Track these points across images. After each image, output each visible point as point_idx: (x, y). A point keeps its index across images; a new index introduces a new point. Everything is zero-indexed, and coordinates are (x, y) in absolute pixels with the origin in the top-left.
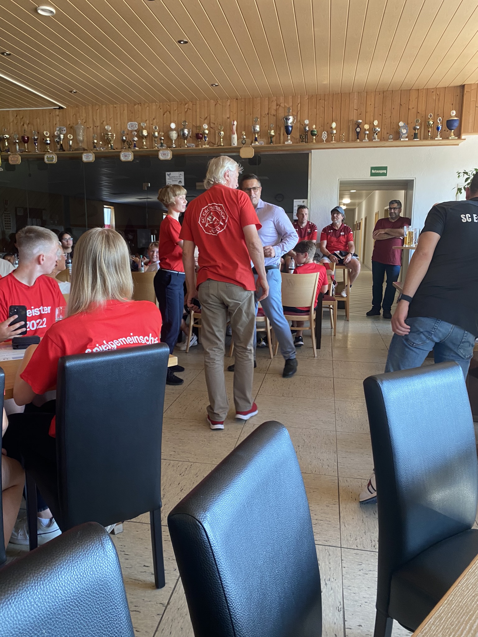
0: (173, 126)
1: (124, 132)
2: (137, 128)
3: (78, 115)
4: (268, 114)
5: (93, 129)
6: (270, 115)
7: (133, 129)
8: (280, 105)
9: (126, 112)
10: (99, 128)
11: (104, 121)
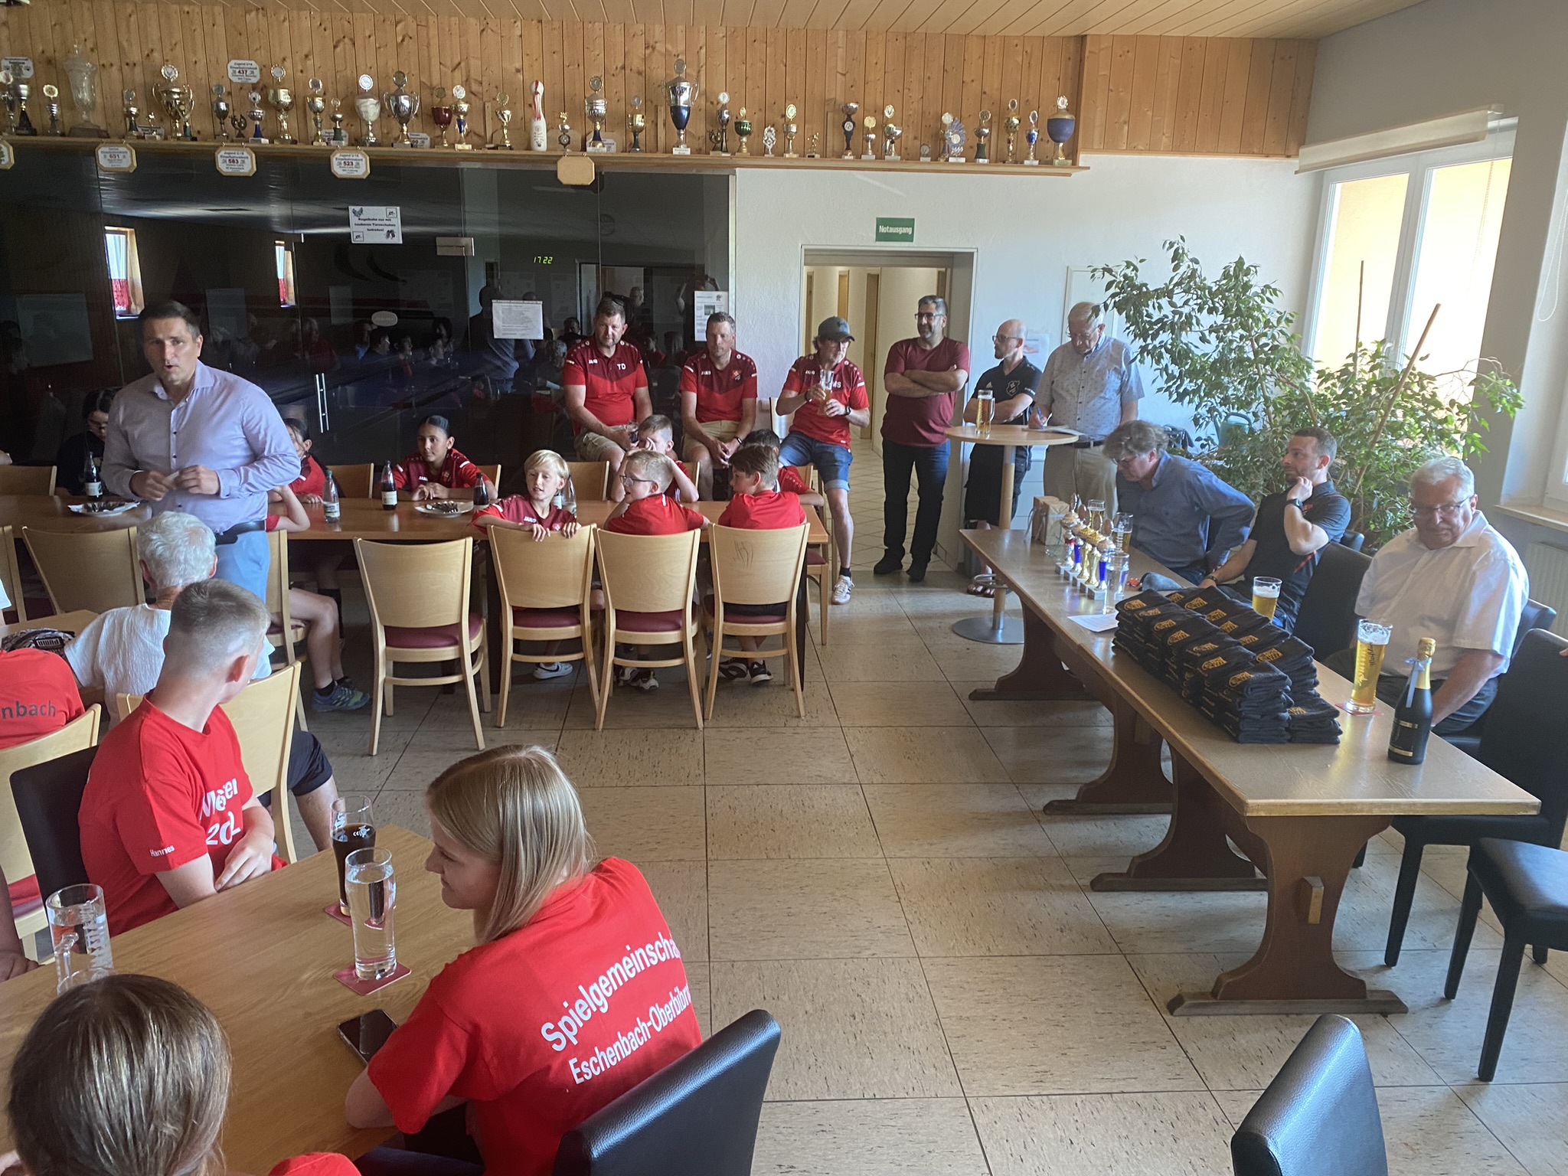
0: (366, 82)
1: (219, 88)
2: (258, 77)
3: (69, 26)
4: (624, 67)
5: (121, 69)
6: (628, 71)
7: (244, 79)
8: (654, 48)
9: (220, 29)
10: (138, 70)
11: (152, 50)
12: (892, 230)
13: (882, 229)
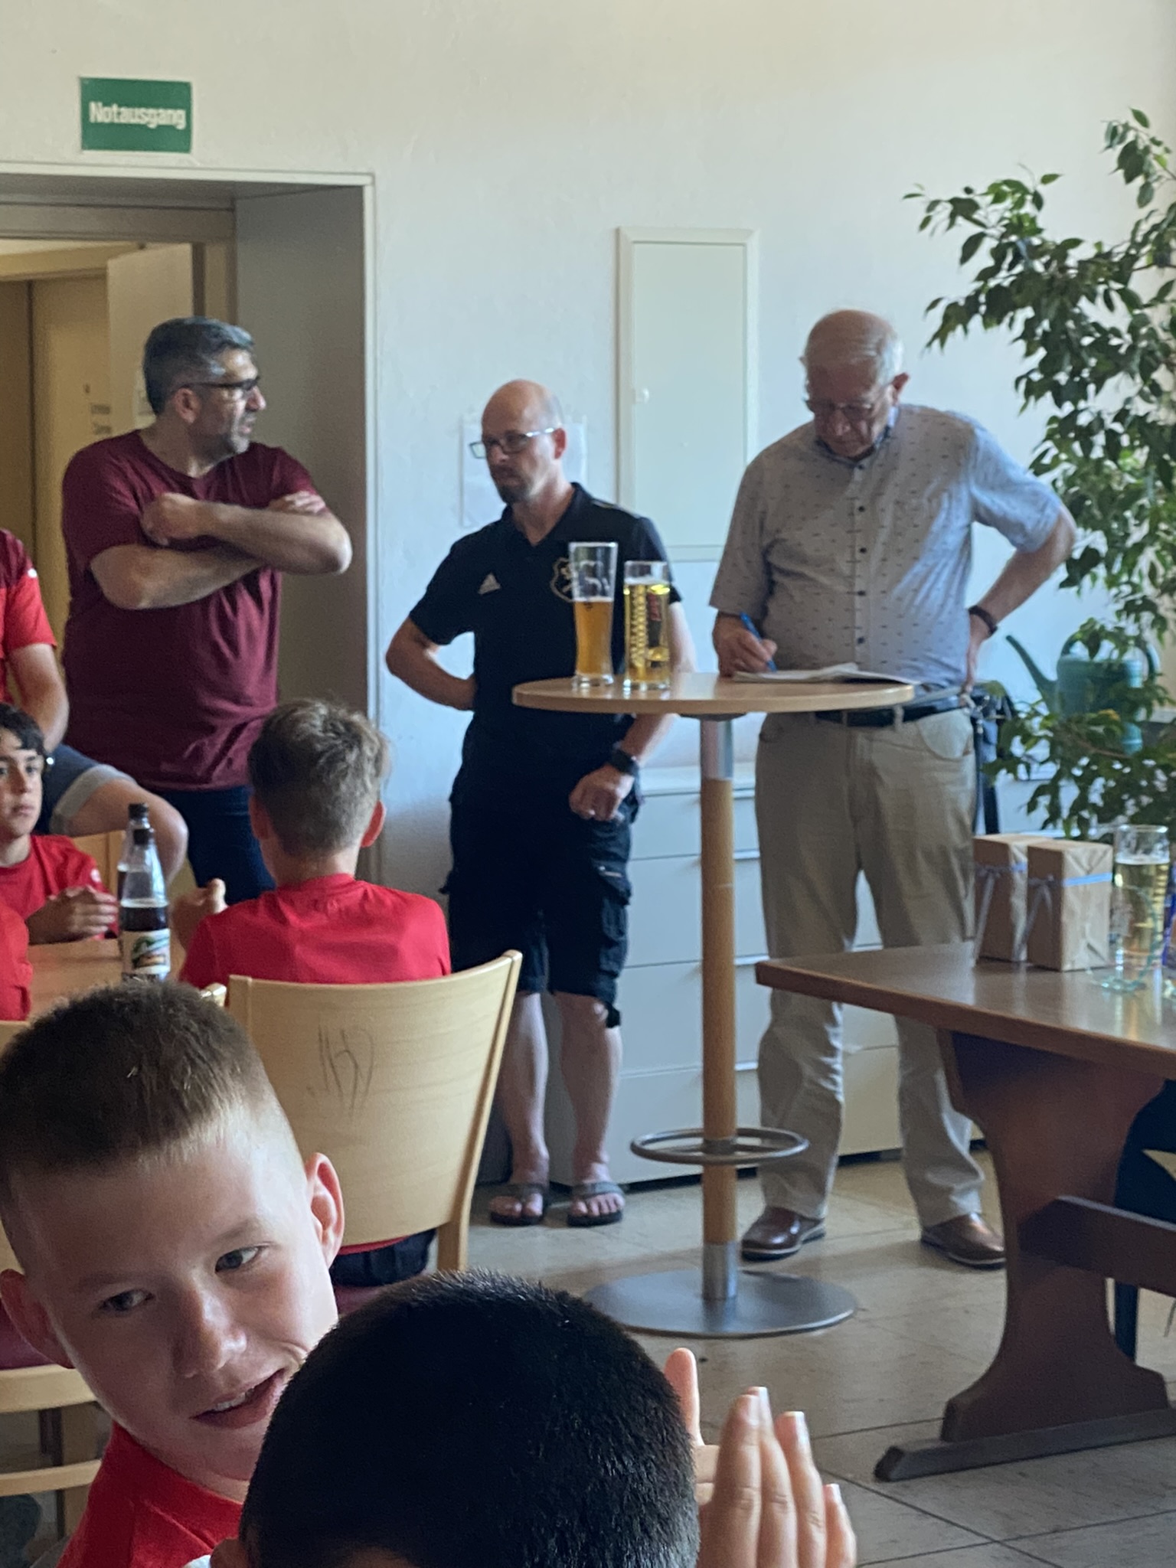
12: (129, 116)
13: (100, 113)
